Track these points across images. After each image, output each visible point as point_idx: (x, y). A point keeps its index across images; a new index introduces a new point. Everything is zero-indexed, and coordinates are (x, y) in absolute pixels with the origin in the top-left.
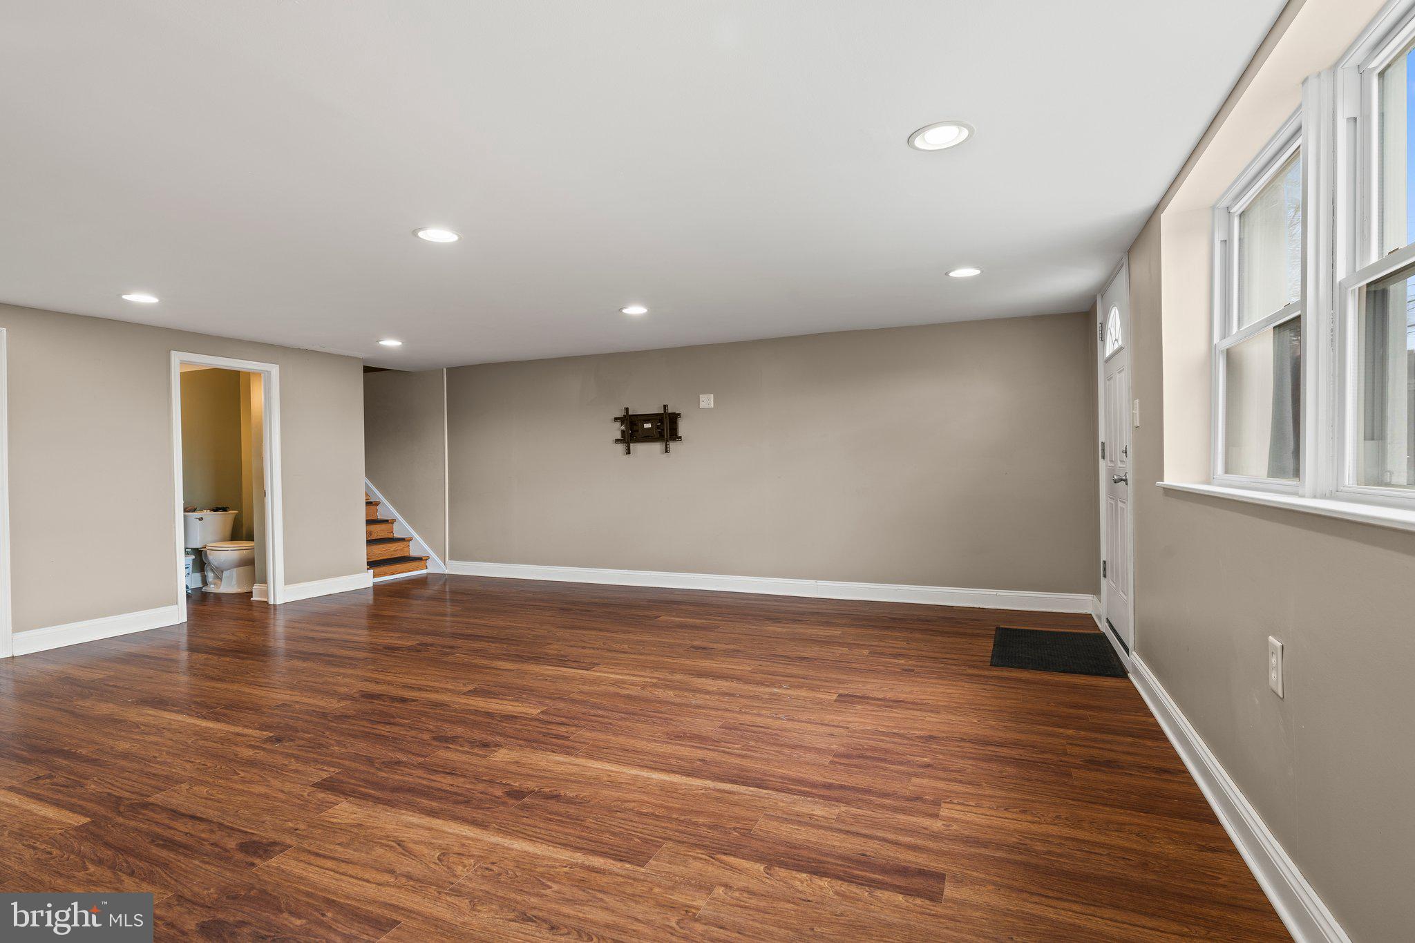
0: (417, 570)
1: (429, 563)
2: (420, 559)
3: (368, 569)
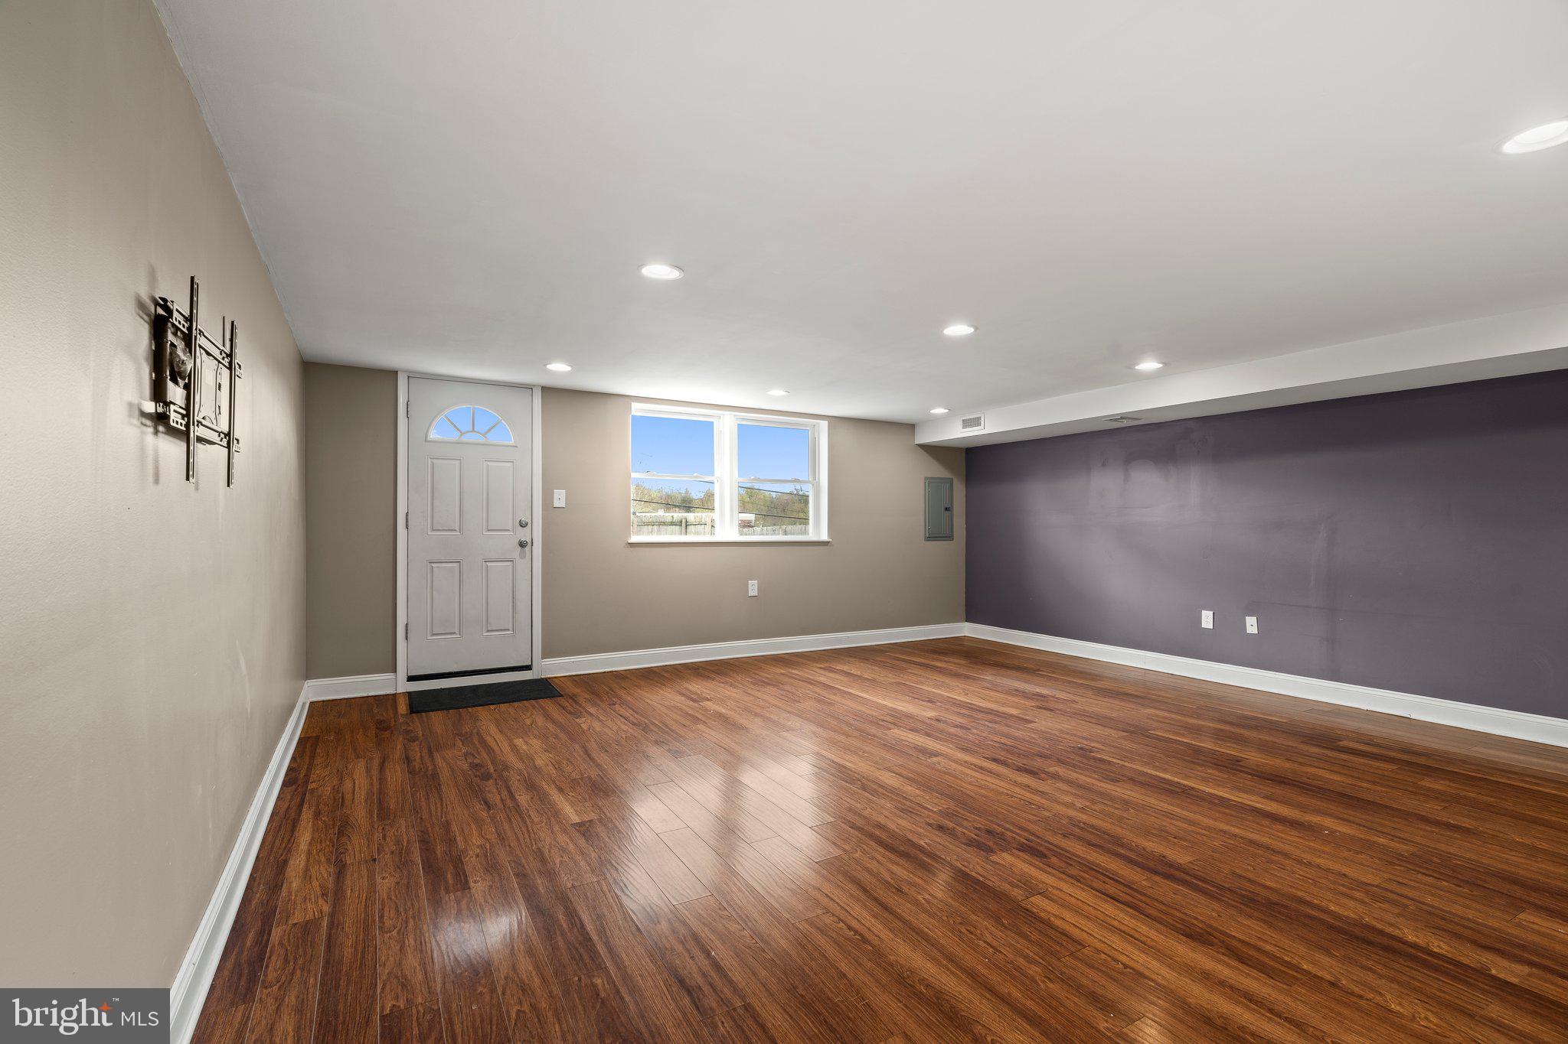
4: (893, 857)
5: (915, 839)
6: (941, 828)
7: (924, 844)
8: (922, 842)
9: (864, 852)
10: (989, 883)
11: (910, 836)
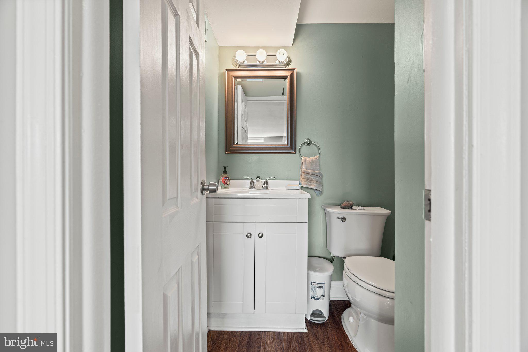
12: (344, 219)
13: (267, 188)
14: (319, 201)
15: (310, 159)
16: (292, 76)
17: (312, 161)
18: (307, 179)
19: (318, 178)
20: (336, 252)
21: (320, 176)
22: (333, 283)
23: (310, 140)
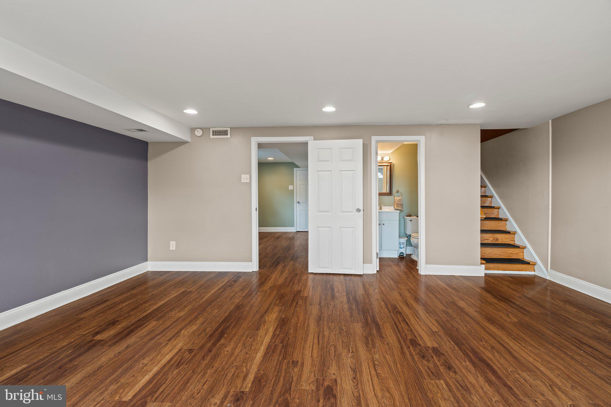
0: (526, 271)
1: (536, 267)
2: (528, 263)
3: (481, 264)
4: (490, 362)
5: (470, 366)
6: (449, 368)
7: (467, 362)
8: (468, 363)
9: (507, 370)
10: (449, 339)
11: (473, 370)
12: (411, 221)
13: (381, 209)
14: (402, 214)
15: (399, 198)
16: (391, 165)
17: (399, 199)
18: (397, 206)
19: (401, 206)
20: (408, 233)
21: (402, 205)
22: (408, 247)
23: (398, 190)
